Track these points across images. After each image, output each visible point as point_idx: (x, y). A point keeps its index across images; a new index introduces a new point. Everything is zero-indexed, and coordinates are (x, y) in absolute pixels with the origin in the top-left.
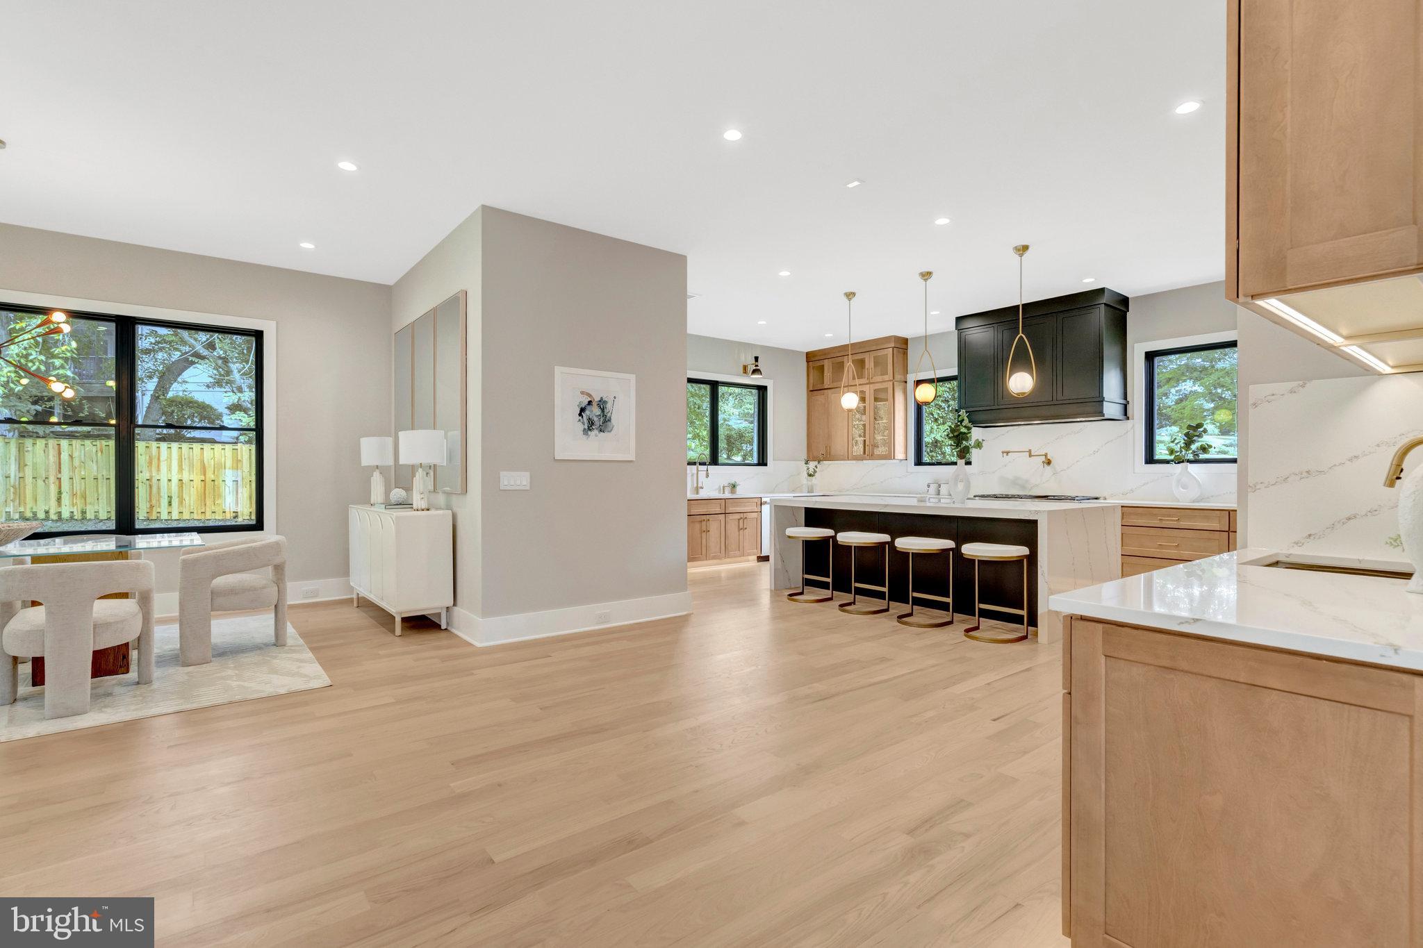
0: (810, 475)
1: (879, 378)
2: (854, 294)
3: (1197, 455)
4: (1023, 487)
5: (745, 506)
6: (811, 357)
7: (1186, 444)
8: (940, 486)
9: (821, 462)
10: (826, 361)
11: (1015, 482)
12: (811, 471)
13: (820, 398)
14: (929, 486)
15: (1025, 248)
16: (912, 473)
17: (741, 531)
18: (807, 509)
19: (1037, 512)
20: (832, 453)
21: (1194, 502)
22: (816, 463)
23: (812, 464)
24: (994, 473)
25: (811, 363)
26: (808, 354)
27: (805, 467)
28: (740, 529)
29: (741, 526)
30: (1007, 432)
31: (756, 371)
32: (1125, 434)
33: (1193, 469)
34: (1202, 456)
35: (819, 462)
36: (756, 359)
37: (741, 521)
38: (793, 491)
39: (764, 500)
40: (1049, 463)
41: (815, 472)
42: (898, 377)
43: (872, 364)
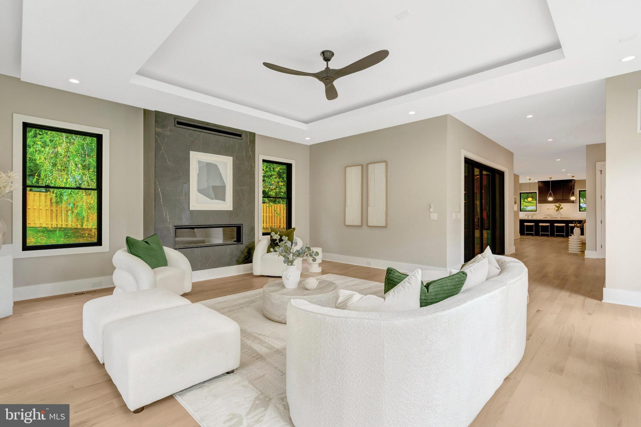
30: (550, 205)
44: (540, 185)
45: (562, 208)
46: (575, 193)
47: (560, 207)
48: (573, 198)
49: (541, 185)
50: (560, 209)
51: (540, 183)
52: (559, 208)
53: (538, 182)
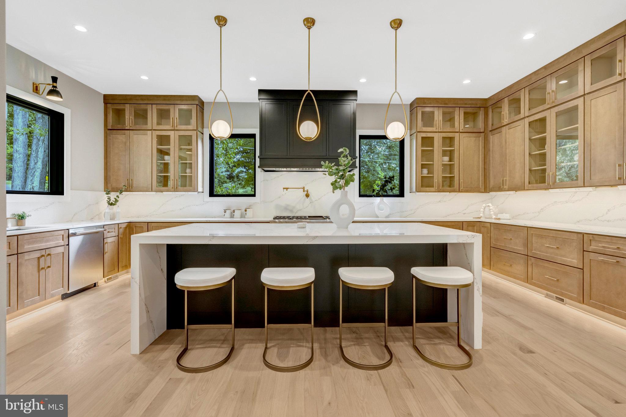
0: (111, 204)
1: (183, 127)
4: (291, 211)
5: (47, 241)
6: (108, 100)
8: (234, 211)
9: (124, 193)
10: (127, 106)
11: (286, 208)
12: (112, 200)
13: (120, 138)
14: (225, 212)
16: (208, 202)
17: (42, 272)
20: (134, 185)
22: (118, 194)
23: (113, 196)
24: (272, 202)
25: (109, 105)
26: (104, 95)
27: (106, 197)
28: (39, 269)
29: (42, 265)
31: (54, 92)
35: (121, 193)
36: (55, 79)
37: (42, 260)
38: (92, 219)
39: (71, 231)
40: (307, 196)
41: (116, 201)
42: (200, 129)
43: (177, 115)
51: (264, 96)
53: (261, 92)
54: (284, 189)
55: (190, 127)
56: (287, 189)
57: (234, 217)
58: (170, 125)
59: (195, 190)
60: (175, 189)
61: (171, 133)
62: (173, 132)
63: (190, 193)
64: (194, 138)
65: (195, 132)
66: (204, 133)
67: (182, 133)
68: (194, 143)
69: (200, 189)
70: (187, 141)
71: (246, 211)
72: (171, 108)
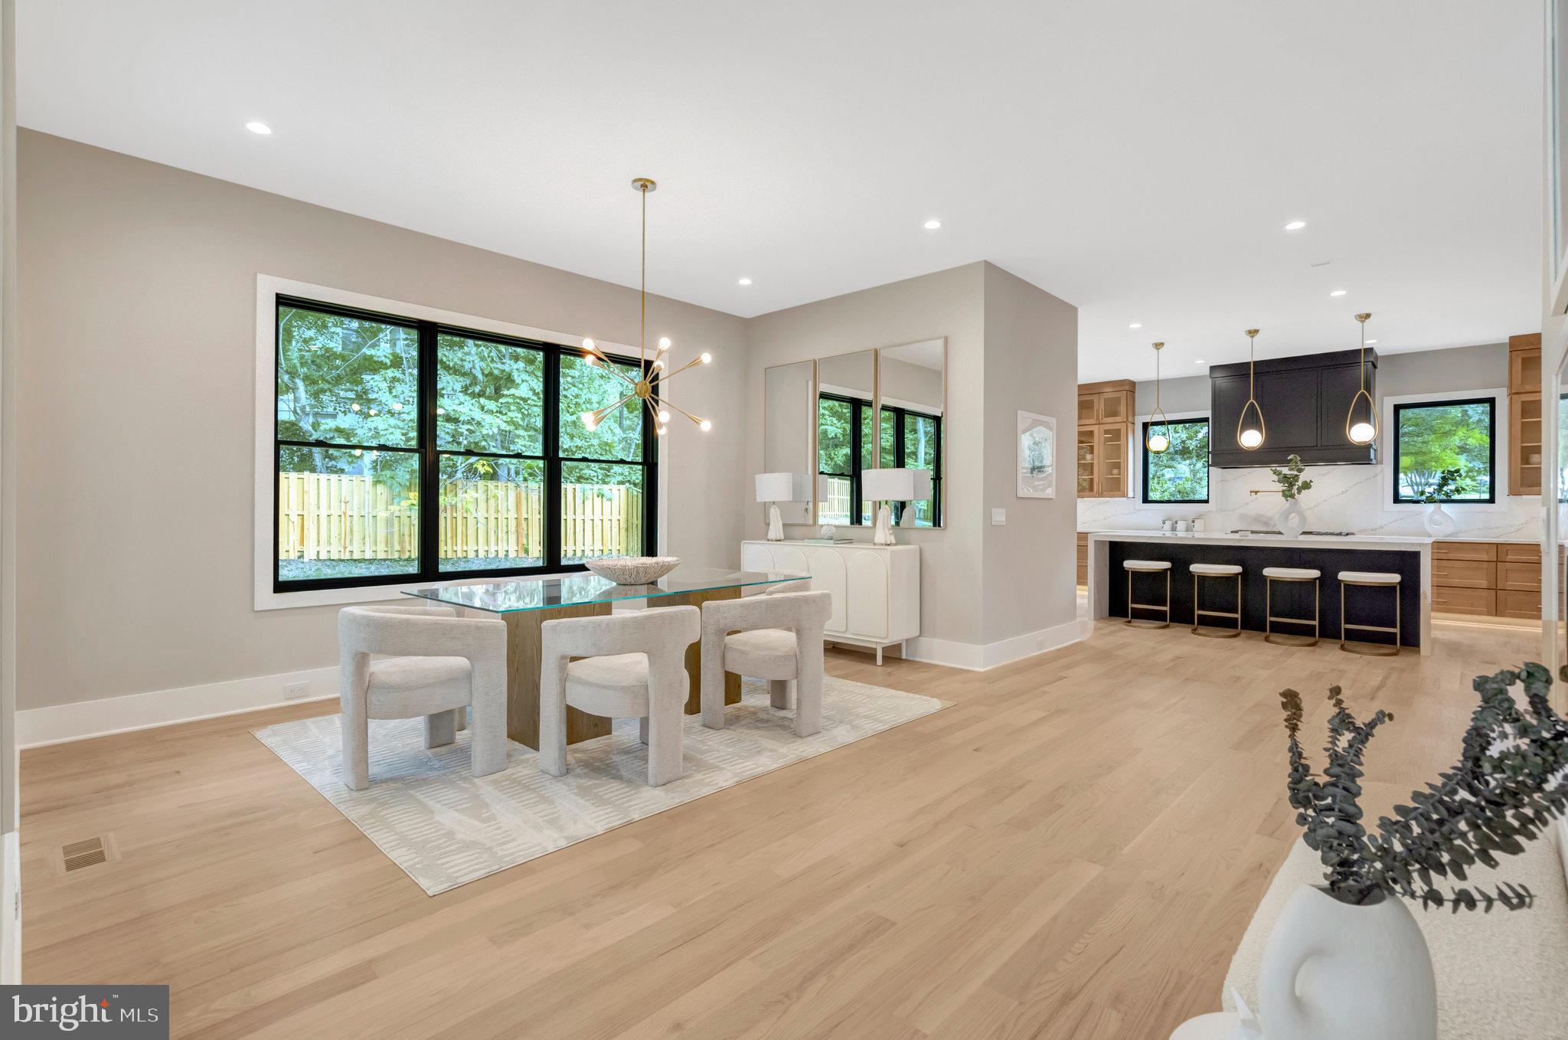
1: (1110, 420)
2: (1162, 344)
3: (1450, 496)
4: (1266, 524)
7: (1439, 486)
14: (1164, 523)
15: (1368, 316)
16: (1140, 509)
18: (1111, 542)
19: (1420, 545)
21: (1446, 537)
24: (1234, 510)
30: (1249, 473)
32: (1374, 477)
33: (1444, 507)
34: (1456, 497)
42: (1131, 418)
43: (1102, 406)
44: (1219, 381)
45: (1307, 486)
46: (1375, 409)
47: (1296, 478)
48: (1360, 433)
49: (1223, 382)
50: (1299, 491)
51: (1218, 374)
52: (1291, 485)
53: (1213, 368)
54: (1251, 492)
55: (1118, 419)
56: (1256, 492)
57: (1194, 529)
58: (1093, 418)
59: (1124, 495)
60: (1100, 495)
61: (1095, 429)
62: (1097, 426)
63: (1117, 499)
64: (1123, 432)
65: (1125, 424)
66: (1136, 423)
67: (1107, 427)
68: (1123, 438)
69: (1131, 494)
70: (1116, 435)
71: (1193, 522)
72: (1095, 398)
